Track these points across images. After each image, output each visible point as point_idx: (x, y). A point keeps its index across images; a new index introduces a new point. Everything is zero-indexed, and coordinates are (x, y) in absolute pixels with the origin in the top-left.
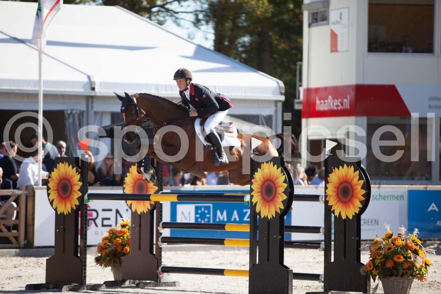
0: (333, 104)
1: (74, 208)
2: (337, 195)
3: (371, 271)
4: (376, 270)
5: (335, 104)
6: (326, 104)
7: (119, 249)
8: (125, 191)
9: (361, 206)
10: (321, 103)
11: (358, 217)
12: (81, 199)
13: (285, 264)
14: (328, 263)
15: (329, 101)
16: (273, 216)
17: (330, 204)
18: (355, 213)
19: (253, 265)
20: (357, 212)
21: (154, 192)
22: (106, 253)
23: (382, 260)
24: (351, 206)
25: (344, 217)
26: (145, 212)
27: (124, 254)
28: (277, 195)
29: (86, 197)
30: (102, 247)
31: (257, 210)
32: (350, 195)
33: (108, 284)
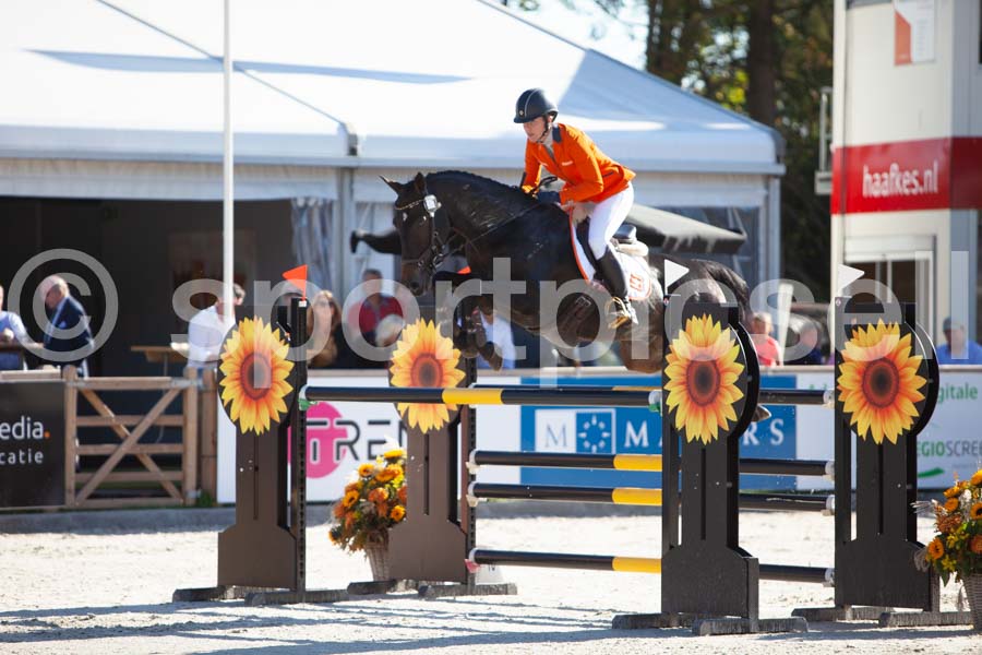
0: (901, 182)
1: (278, 419)
2: (864, 388)
3: (939, 560)
4: (951, 560)
5: (906, 182)
6: (886, 183)
7: (382, 512)
8: (392, 382)
9: (916, 414)
10: (874, 181)
11: (909, 438)
12: (291, 400)
13: (740, 545)
14: (844, 543)
15: (892, 175)
16: (712, 437)
17: (846, 410)
18: (904, 430)
19: (671, 547)
20: (908, 428)
21: (456, 383)
22: (353, 520)
23: (963, 538)
24: (895, 413)
25: (878, 439)
26: (438, 428)
27: (392, 523)
28: (722, 390)
29: (302, 395)
30: (346, 508)
31: (679, 425)
32: (893, 387)
33: (359, 590)
